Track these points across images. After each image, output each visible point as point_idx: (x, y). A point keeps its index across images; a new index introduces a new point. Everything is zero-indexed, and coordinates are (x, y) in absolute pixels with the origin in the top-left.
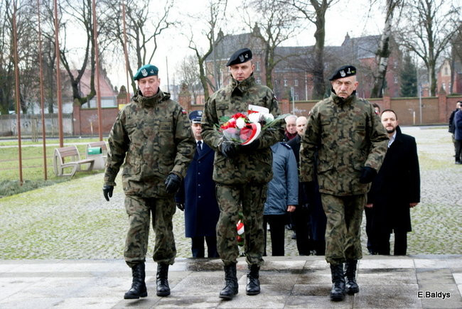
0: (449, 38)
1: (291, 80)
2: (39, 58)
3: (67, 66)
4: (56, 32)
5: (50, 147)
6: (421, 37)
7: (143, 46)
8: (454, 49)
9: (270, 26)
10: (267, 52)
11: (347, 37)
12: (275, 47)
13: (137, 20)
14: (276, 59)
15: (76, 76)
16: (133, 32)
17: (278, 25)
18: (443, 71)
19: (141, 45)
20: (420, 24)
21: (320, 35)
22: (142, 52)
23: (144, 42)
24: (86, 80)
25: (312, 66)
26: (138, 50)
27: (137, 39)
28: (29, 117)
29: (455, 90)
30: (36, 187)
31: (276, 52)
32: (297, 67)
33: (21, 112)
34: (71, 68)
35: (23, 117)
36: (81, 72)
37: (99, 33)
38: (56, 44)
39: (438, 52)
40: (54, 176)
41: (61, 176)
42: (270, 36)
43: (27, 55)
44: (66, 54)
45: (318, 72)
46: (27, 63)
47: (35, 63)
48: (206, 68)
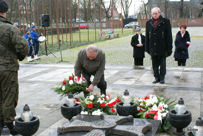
1: (173, 12)
2: (96, 5)
3: (104, 7)
5: (97, 32)
7: (128, 1)
10: (166, 3)
12: (168, 1)
14: (168, 5)
15: (107, 10)
22: (127, 3)
24: (110, 12)
25: (179, 7)
26: (126, 2)
28: (93, 22)
30: (93, 43)
31: (169, 3)
32: (175, 8)
33: (91, 21)
34: (106, 8)
35: (92, 22)
36: (109, 9)
40: (98, 40)
41: (100, 40)
43: (93, 4)
44: (104, 4)
45: (181, 9)
46: (93, 6)
47: (95, 6)
48: (147, 8)
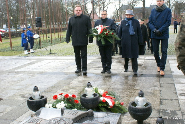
0: (174, 5)
1: (138, 15)
3: (88, 12)
4: (85, 5)
6: (167, 5)
8: (175, 7)
9: (133, 3)
11: (151, 5)
12: (134, 7)
13: (103, 2)
16: (102, 5)
17: (135, 3)
18: (172, 13)
19: (104, 7)
20: (167, 2)
21: (144, 4)
22: (104, 9)
23: (105, 7)
24: (92, 15)
25: (142, 12)
27: (103, 6)
29: (175, 17)
32: (139, 12)
36: (91, 14)
37: (95, 5)
38: (85, 8)
39: (171, 8)
42: (133, 5)
45: (144, 13)
48: (119, 13)
